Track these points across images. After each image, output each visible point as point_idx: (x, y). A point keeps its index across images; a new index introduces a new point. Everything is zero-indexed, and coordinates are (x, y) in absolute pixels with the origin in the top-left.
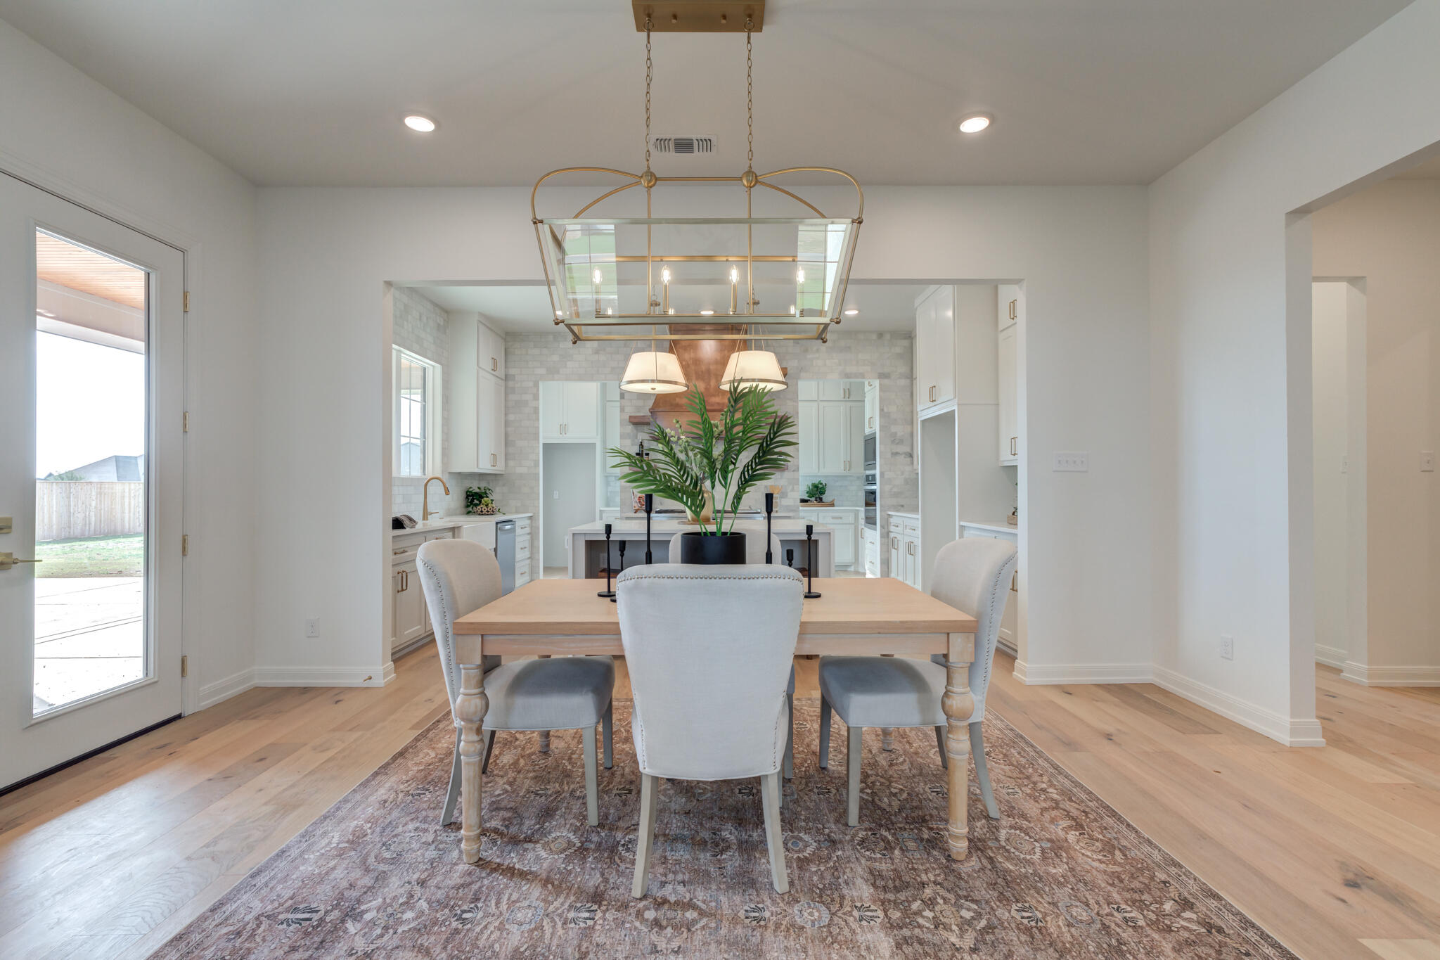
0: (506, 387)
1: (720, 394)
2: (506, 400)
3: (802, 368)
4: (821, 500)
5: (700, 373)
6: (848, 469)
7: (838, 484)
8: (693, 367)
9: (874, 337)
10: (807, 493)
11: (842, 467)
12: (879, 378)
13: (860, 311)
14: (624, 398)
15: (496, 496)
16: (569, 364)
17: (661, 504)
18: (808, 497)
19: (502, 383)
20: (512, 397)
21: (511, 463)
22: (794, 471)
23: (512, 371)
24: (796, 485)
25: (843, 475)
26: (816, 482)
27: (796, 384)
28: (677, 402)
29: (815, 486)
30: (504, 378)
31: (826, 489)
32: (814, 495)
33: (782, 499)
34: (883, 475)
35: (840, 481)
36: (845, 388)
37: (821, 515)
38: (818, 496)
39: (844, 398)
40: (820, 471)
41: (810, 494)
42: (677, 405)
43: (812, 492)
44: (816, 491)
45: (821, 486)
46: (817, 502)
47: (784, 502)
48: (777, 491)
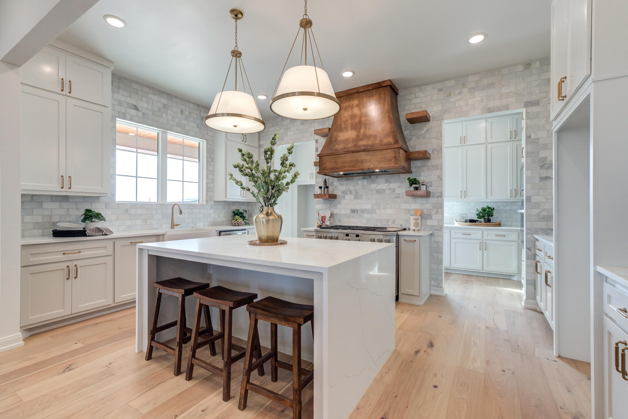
1: (366, 138)
3: (445, 111)
4: (489, 221)
5: (354, 125)
6: (514, 196)
7: (507, 208)
8: (350, 122)
9: (520, 68)
10: (477, 215)
12: (525, 107)
14: (317, 151)
16: (289, 134)
18: (478, 218)
19: (257, 150)
22: (438, 197)
24: (439, 208)
25: (510, 201)
26: (485, 206)
27: (441, 125)
28: (336, 148)
29: (484, 210)
30: (258, 147)
31: (494, 212)
32: (483, 217)
33: (428, 221)
34: (529, 199)
35: (507, 206)
36: (511, 130)
37: (485, 233)
38: (486, 217)
39: (511, 139)
40: (488, 198)
41: (479, 216)
42: (336, 150)
43: (481, 215)
44: (485, 213)
45: (490, 210)
46: (486, 222)
47: (429, 222)
48: (419, 213)
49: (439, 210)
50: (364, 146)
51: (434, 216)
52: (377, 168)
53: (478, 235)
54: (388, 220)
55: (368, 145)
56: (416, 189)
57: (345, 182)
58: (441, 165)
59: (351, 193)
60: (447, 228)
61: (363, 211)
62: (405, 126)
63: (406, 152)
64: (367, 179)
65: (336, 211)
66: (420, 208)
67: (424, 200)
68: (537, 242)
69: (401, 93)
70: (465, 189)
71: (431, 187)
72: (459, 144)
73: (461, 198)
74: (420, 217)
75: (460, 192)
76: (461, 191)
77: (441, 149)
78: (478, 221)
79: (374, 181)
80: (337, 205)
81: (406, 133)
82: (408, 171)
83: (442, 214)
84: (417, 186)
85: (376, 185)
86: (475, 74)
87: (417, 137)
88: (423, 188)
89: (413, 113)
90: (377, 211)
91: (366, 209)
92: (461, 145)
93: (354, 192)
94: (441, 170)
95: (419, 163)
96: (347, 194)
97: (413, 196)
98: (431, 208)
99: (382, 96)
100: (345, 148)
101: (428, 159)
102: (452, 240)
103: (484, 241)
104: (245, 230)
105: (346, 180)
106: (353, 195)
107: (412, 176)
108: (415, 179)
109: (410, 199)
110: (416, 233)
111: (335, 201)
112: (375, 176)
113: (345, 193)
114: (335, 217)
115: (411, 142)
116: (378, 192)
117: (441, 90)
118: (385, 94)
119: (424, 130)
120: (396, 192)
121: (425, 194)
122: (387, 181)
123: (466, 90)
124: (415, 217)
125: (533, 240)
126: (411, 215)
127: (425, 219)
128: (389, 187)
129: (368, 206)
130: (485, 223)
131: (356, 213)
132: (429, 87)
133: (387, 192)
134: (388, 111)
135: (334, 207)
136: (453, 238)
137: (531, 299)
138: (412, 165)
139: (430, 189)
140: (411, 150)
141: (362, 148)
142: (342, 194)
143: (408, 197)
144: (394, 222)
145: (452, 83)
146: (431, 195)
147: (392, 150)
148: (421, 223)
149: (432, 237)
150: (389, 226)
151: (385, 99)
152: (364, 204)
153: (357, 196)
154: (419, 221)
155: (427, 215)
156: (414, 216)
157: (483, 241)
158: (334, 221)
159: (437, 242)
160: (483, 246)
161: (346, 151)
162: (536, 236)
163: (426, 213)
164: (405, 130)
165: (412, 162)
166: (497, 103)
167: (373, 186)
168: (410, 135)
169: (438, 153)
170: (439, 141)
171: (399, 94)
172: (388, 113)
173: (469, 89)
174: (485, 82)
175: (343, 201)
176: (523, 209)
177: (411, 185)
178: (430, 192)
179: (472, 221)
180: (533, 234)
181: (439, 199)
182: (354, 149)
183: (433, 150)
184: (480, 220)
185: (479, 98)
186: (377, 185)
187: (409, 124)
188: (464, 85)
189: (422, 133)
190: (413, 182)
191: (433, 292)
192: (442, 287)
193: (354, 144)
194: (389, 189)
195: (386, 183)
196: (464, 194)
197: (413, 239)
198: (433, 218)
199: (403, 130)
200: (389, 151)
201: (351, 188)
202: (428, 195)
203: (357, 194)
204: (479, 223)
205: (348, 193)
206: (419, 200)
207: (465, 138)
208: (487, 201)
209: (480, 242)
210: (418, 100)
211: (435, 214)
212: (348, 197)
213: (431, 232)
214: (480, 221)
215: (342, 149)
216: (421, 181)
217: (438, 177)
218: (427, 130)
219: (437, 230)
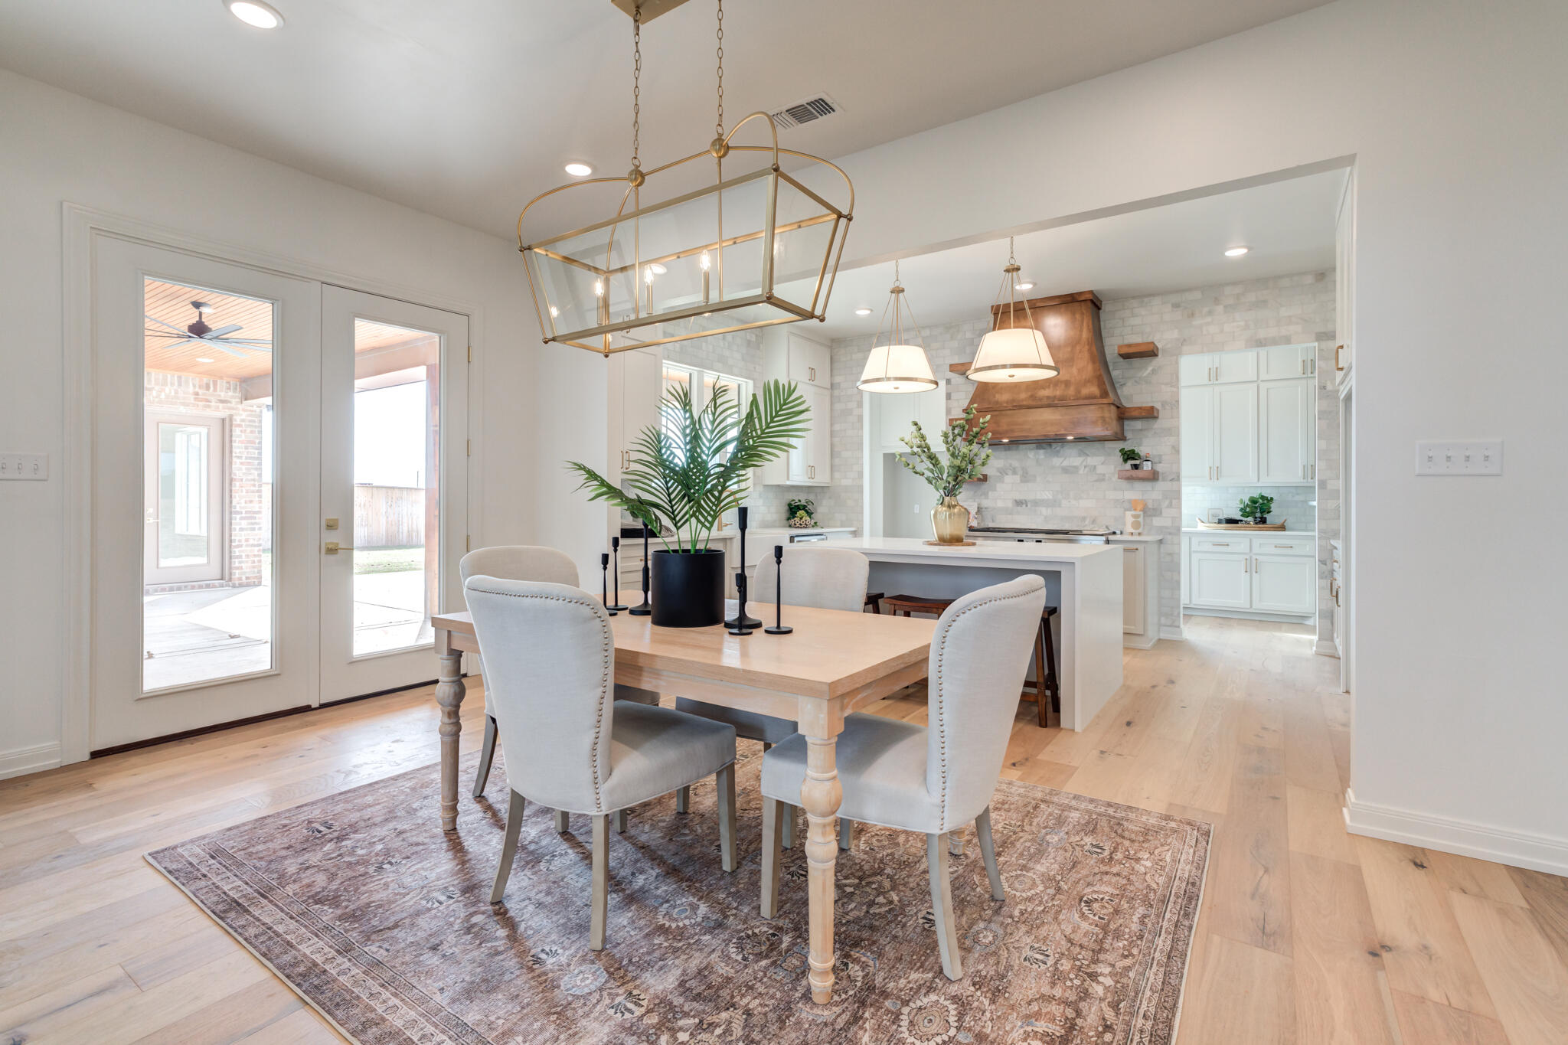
0: (832, 396)
2: (832, 410)
3: (1185, 340)
4: (1263, 521)
6: (1310, 476)
7: (1297, 498)
9: (1309, 279)
10: (1241, 510)
11: (1300, 473)
13: (1250, 248)
14: (950, 399)
15: (821, 510)
17: (993, 521)
18: (1242, 516)
19: (827, 393)
20: (838, 406)
21: (837, 475)
22: (1172, 480)
23: (837, 379)
24: (1175, 499)
25: (1305, 485)
26: (1256, 495)
27: (1177, 363)
28: (996, 399)
29: (1254, 501)
30: (829, 387)
31: (1273, 506)
32: (1252, 514)
33: (1154, 518)
34: (1323, 484)
35: (1298, 494)
36: (1305, 358)
37: (1256, 543)
38: (1258, 515)
39: (1304, 374)
40: (1261, 480)
41: (1245, 514)
42: (997, 402)
43: (1248, 510)
44: (1256, 508)
45: (1266, 501)
46: (1256, 524)
47: (1157, 522)
48: (1140, 507)
49: (1174, 501)
50: (1048, 397)
51: (1166, 512)
52: (1071, 435)
53: (1243, 546)
54: (1084, 519)
55: (1055, 397)
56: (1136, 467)
57: (1003, 453)
58: (1178, 428)
59: (1015, 472)
60: (1186, 533)
61: (1036, 503)
62: (1114, 363)
63: (1118, 407)
64: (1044, 449)
65: (985, 503)
66: (1141, 498)
67: (1148, 485)
68: (1335, 551)
69: (1106, 307)
70: (1217, 464)
71: (1161, 465)
72: (1206, 381)
73: (1211, 479)
74: (1141, 513)
75: (1208, 469)
76: (1210, 468)
77: (1178, 401)
78: (1241, 521)
79: (1058, 452)
80: (988, 493)
81: (1115, 373)
82: (1120, 437)
83: (1179, 507)
84: (1137, 462)
85: (1061, 460)
86: (1234, 284)
87: (1136, 382)
88: (1147, 466)
89: (1129, 346)
90: (1064, 503)
91: (1043, 500)
92: (1211, 382)
93: (1020, 472)
94: (1178, 436)
95: (1138, 425)
96: (1007, 474)
97: (1130, 479)
98: (1160, 498)
99: (1078, 316)
100: (1013, 400)
101: (1156, 418)
102: (1193, 555)
103: (1254, 557)
104: (822, 535)
105: (1005, 450)
106: (1019, 476)
107: (1128, 446)
108: (1133, 451)
109: (1124, 484)
110: (1136, 538)
111: (985, 486)
112: (1060, 444)
113: (1003, 472)
114: (984, 513)
115: (1124, 388)
116: (1066, 470)
117: (1176, 306)
118: (1082, 314)
119: (1147, 369)
120: (1098, 472)
121: (1151, 477)
122: (1082, 453)
123: (1220, 308)
124: (1133, 513)
125: (1329, 547)
126: (1126, 510)
127: (1150, 516)
128: (1084, 463)
129: (1047, 495)
130: (1256, 526)
131: (1024, 506)
132: (1157, 301)
133: (1081, 472)
134: (1088, 342)
135: (983, 497)
136: (1194, 552)
137: (1326, 640)
138: (1126, 427)
139: (1159, 468)
140: (1126, 404)
141: (1045, 402)
142: (998, 474)
143: (1120, 480)
144: (1094, 522)
145: (1197, 295)
146: (1160, 478)
147: (1097, 406)
148: (1144, 522)
149: (1162, 545)
150: (1086, 529)
151: (1082, 322)
152: (1038, 491)
153: (1026, 478)
154: (1141, 519)
155: (1153, 509)
156: (1130, 510)
157: (1251, 557)
158: (983, 520)
159: (1170, 554)
160: (1252, 567)
161: (1015, 406)
162: (1333, 542)
163: (1150, 506)
164: (1114, 369)
165: (1126, 423)
166: (1272, 332)
167: (1057, 461)
168: (1123, 378)
169: (1172, 409)
170: (1175, 389)
171: (1103, 308)
172: (1088, 344)
173: (1225, 307)
174: (1251, 297)
175: (999, 486)
176: (1315, 500)
177: (1125, 461)
178: (1158, 473)
179: (1230, 521)
180: (1329, 539)
181: (1175, 483)
182: (1031, 403)
183: (1164, 404)
184: (1246, 519)
185: (1242, 323)
186: (1063, 459)
187: (1122, 360)
188: (1217, 301)
189: (1145, 374)
190: (1129, 456)
191: (1163, 636)
192: (1179, 627)
193: (1029, 394)
194: (1085, 467)
195: (1080, 456)
196: (1216, 473)
197: (1134, 546)
198: (1164, 514)
199: (1111, 368)
200: (1092, 407)
201: (1015, 464)
202: (1154, 477)
203: (1027, 473)
204: (1245, 525)
205: (1010, 472)
206: (1138, 485)
207: (1218, 370)
208: (1259, 485)
209: (1246, 559)
210: (1136, 321)
211: (1168, 507)
212: (1009, 479)
213: (1160, 537)
214: (1246, 522)
215: (1007, 402)
216: (1142, 454)
217: (1173, 447)
218: (1153, 370)
219: (1170, 534)
